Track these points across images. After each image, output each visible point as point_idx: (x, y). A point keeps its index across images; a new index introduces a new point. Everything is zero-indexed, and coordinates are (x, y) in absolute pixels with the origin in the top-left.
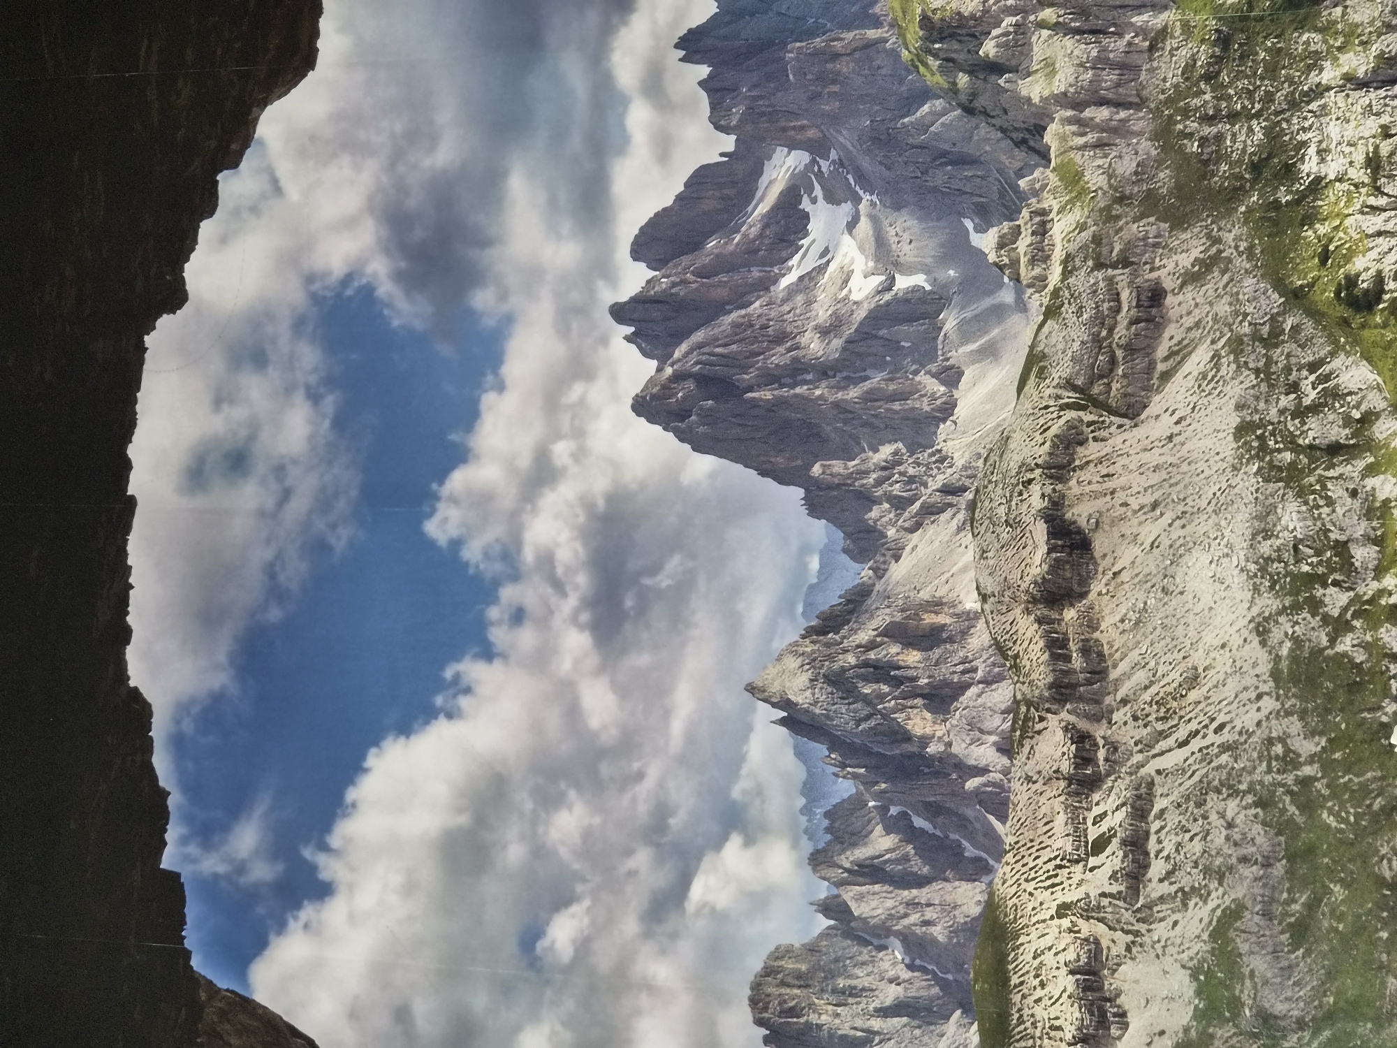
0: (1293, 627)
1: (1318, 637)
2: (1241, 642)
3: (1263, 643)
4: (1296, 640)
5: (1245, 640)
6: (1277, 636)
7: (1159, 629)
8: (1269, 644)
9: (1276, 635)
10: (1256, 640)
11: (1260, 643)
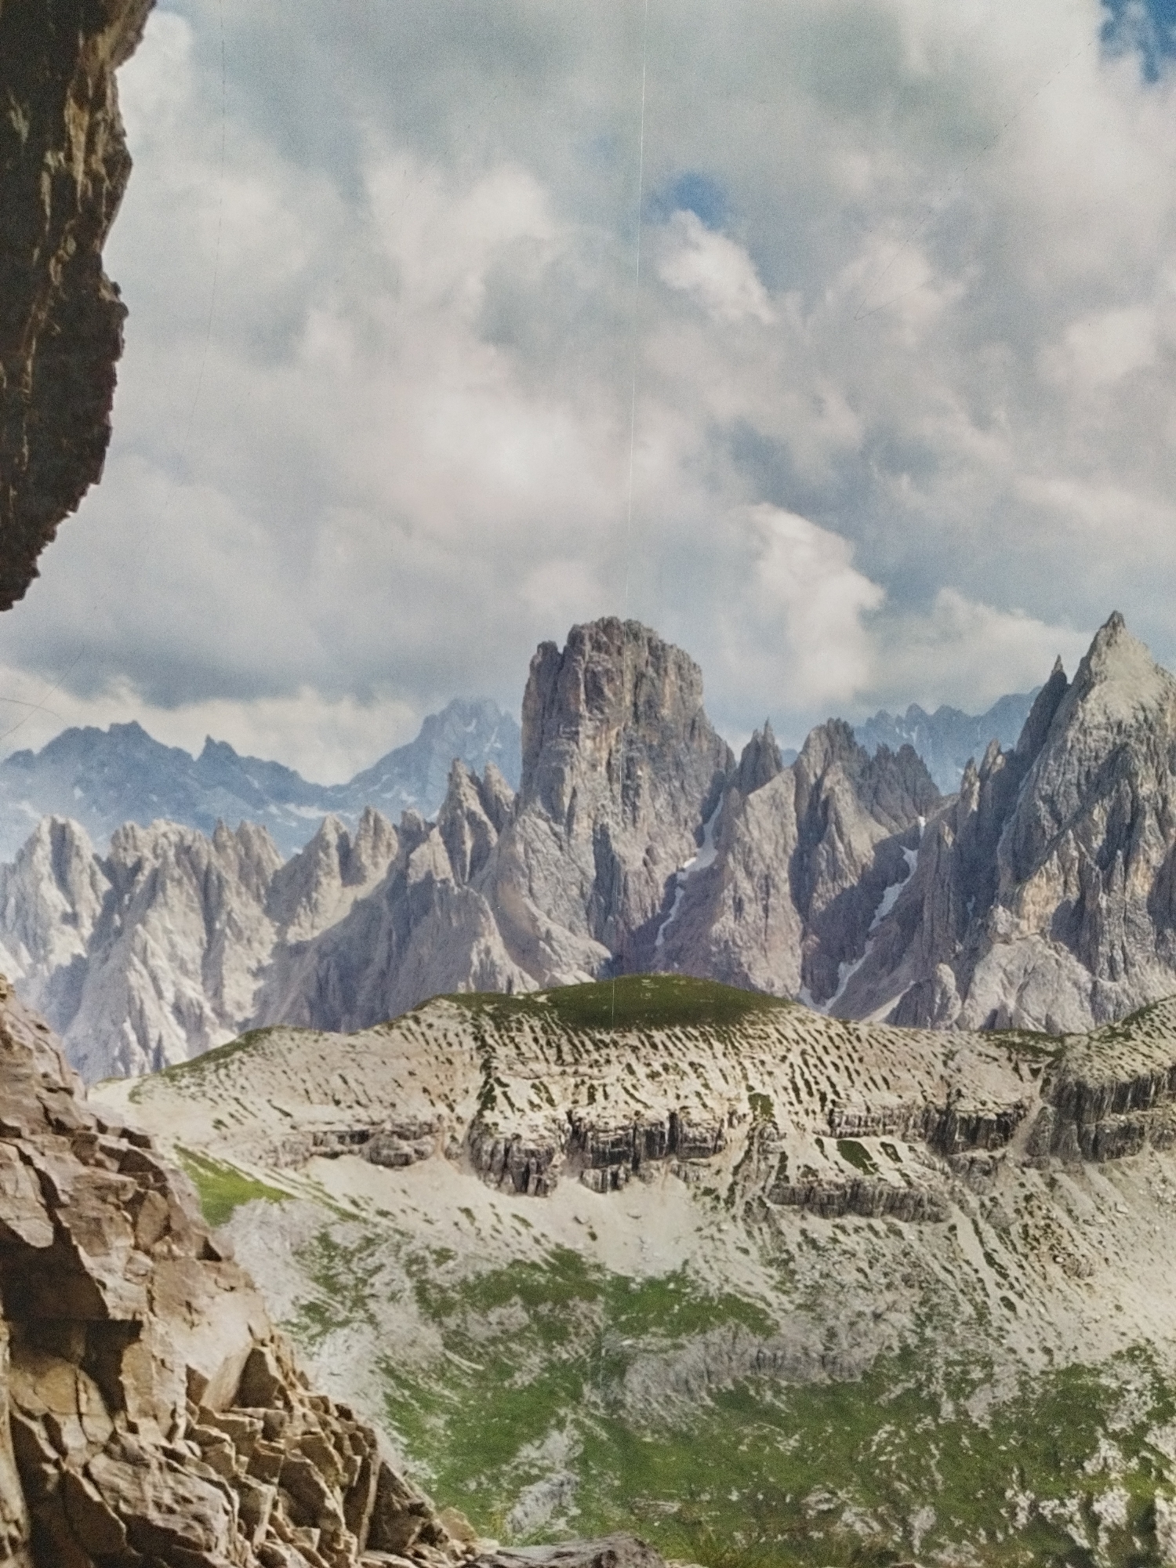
0: (1136, 1390)
1: (1121, 1419)
2: (1123, 1329)
3: (1118, 1356)
4: (1117, 1395)
5: (1123, 1334)
6: (1125, 1372)
7: (1147, 1227)
8: (1117, 1363)
9: (1126, 1370)
10: (1123, 1348)
11: (1119, 1352)
